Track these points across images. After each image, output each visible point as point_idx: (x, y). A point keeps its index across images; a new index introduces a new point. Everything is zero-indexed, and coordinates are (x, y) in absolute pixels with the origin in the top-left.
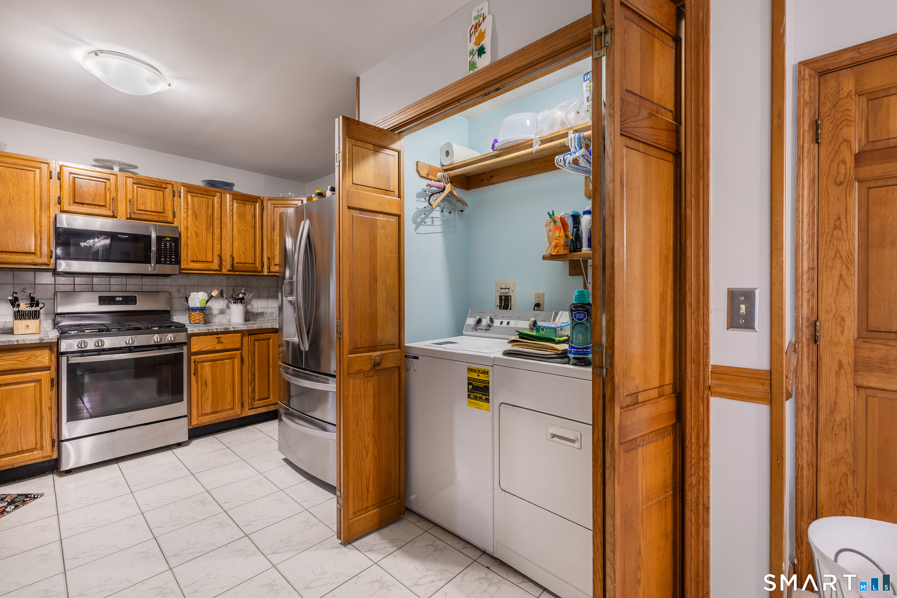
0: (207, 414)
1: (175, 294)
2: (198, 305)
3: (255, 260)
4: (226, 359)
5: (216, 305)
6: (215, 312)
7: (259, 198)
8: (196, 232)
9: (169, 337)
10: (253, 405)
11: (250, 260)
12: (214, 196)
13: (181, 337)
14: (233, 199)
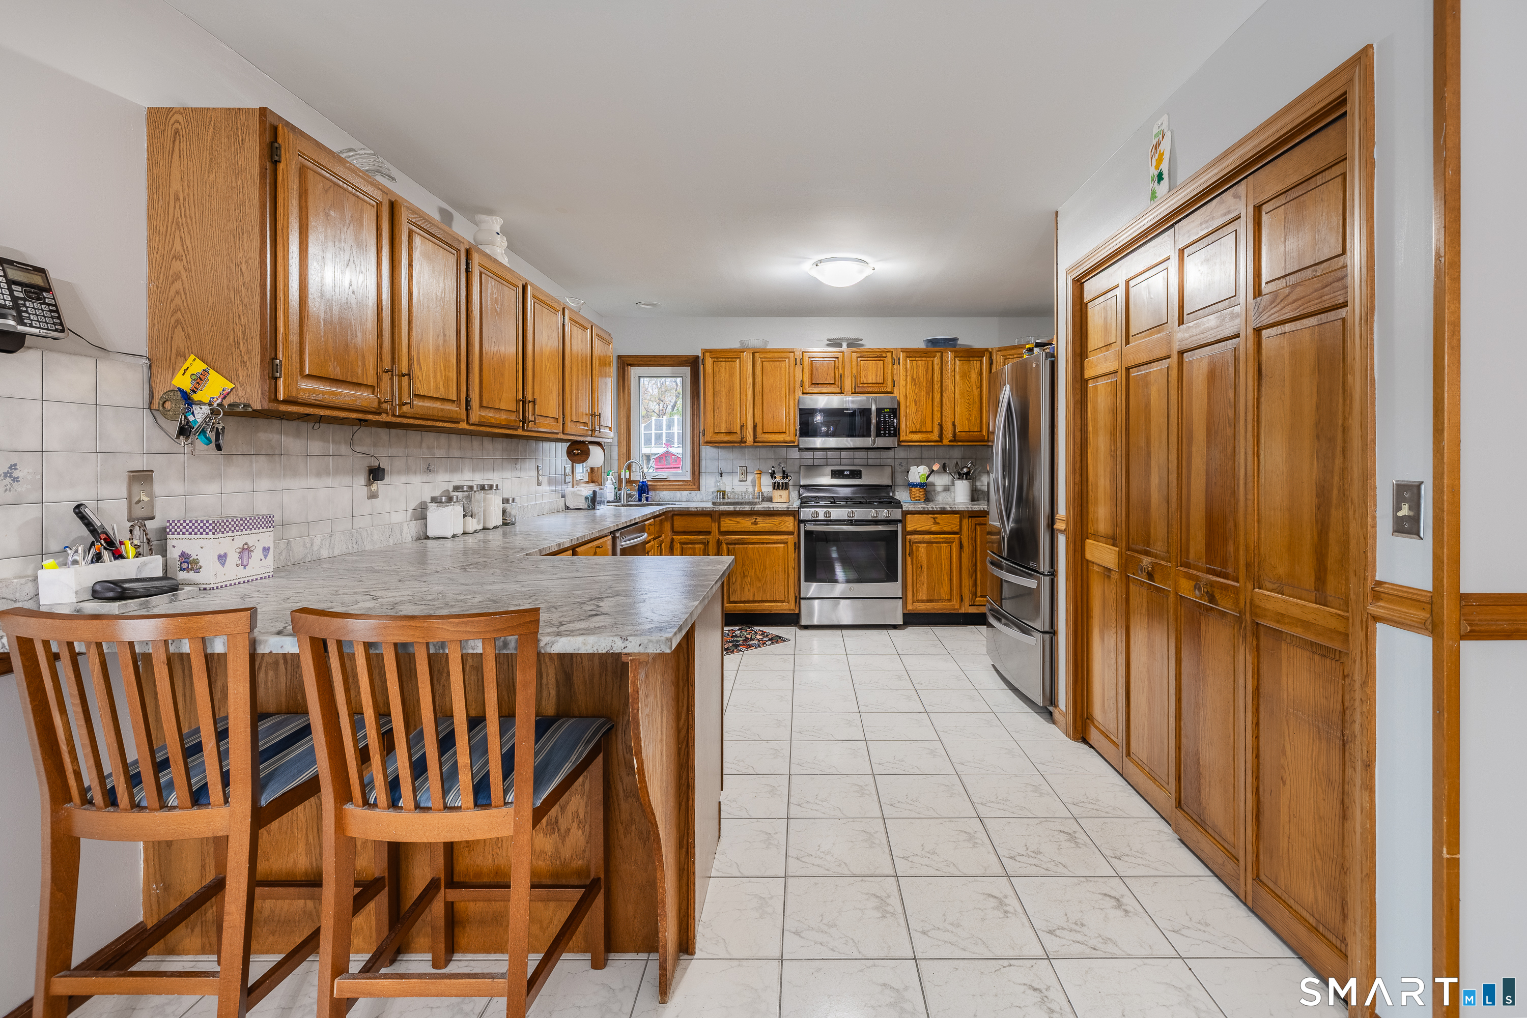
0: (922, 601)
1: (898, 468)
2: (918, 481)
3: (981, 427)
4: (942, 543)
5: (940, 481)
6: (939, 489)
7: (987, 350)
8: (915, 400)
9: (884, 514)
10: (974, 602)
11: (974, 428)
12: (934, 357)
13: (897, 514)
14: (955, 357)
